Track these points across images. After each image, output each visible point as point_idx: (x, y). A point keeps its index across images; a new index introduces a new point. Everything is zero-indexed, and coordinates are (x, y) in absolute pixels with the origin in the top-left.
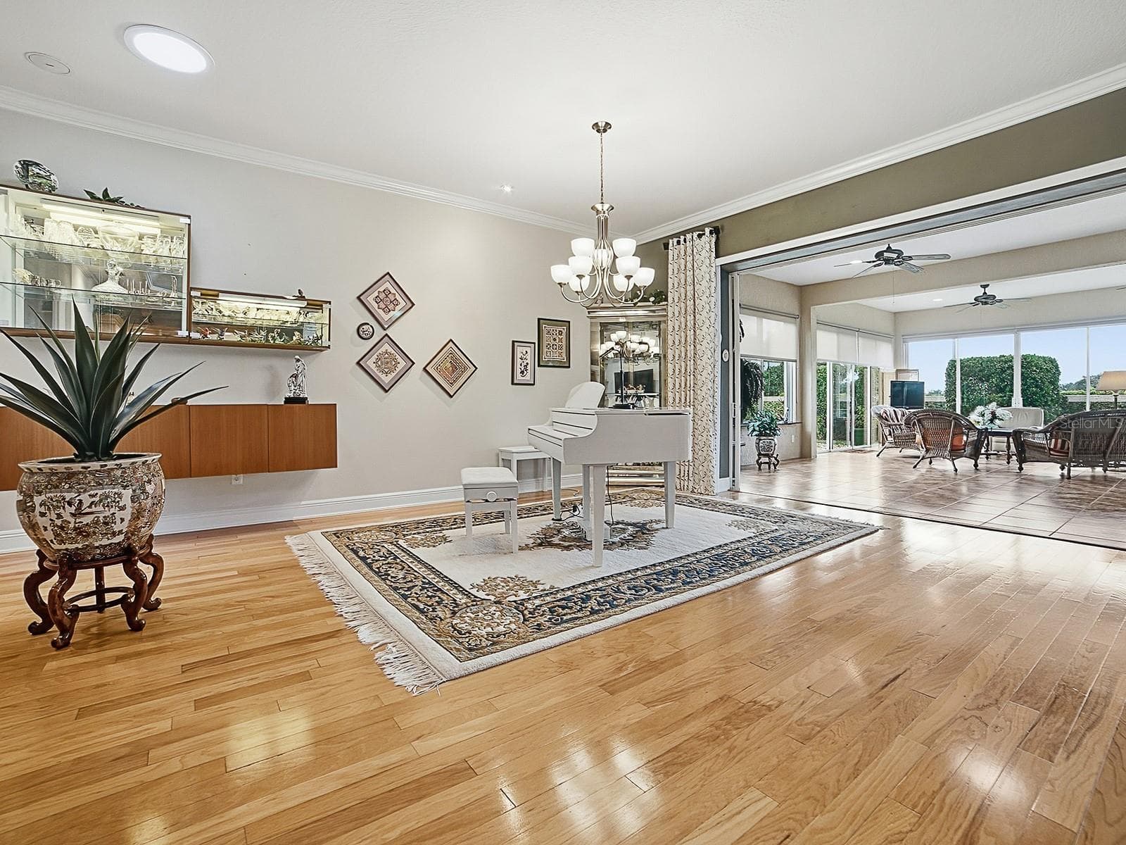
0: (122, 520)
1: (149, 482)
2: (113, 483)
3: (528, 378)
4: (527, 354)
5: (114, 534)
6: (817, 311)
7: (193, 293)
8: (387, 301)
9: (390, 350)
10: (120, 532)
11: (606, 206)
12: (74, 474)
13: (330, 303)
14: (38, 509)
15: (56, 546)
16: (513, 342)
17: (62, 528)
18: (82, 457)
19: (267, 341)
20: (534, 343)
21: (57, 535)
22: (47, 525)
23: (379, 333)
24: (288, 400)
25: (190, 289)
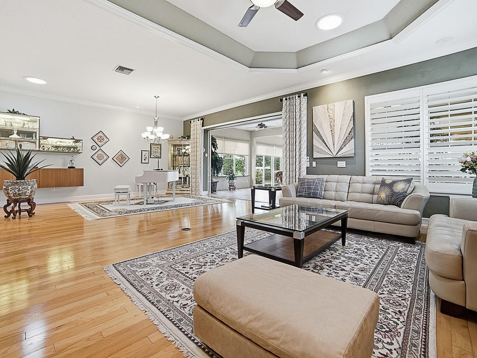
0: (28, 193)
1: (34, 185)
2: (27, 185)
3: (147, 161)
4: (147, 154)
5: (26, 196)
6: (255, 140)
7: (40, 138)
8: (101, 139)
9: (101, 153)
10: (28, 195)
11: (157, 118)
12: (18, 183)
13: (82, 140)
14: (10, 190)
15: (13, 198)
16: (142, 151)
17: (15, 194)
18: (18, 179)
19: (63, 151)
20: (149, 151)
21: (14, 195)
22: (12, 193)
23: (98, 148)
24: (69, 167)
25: (39, 137)
